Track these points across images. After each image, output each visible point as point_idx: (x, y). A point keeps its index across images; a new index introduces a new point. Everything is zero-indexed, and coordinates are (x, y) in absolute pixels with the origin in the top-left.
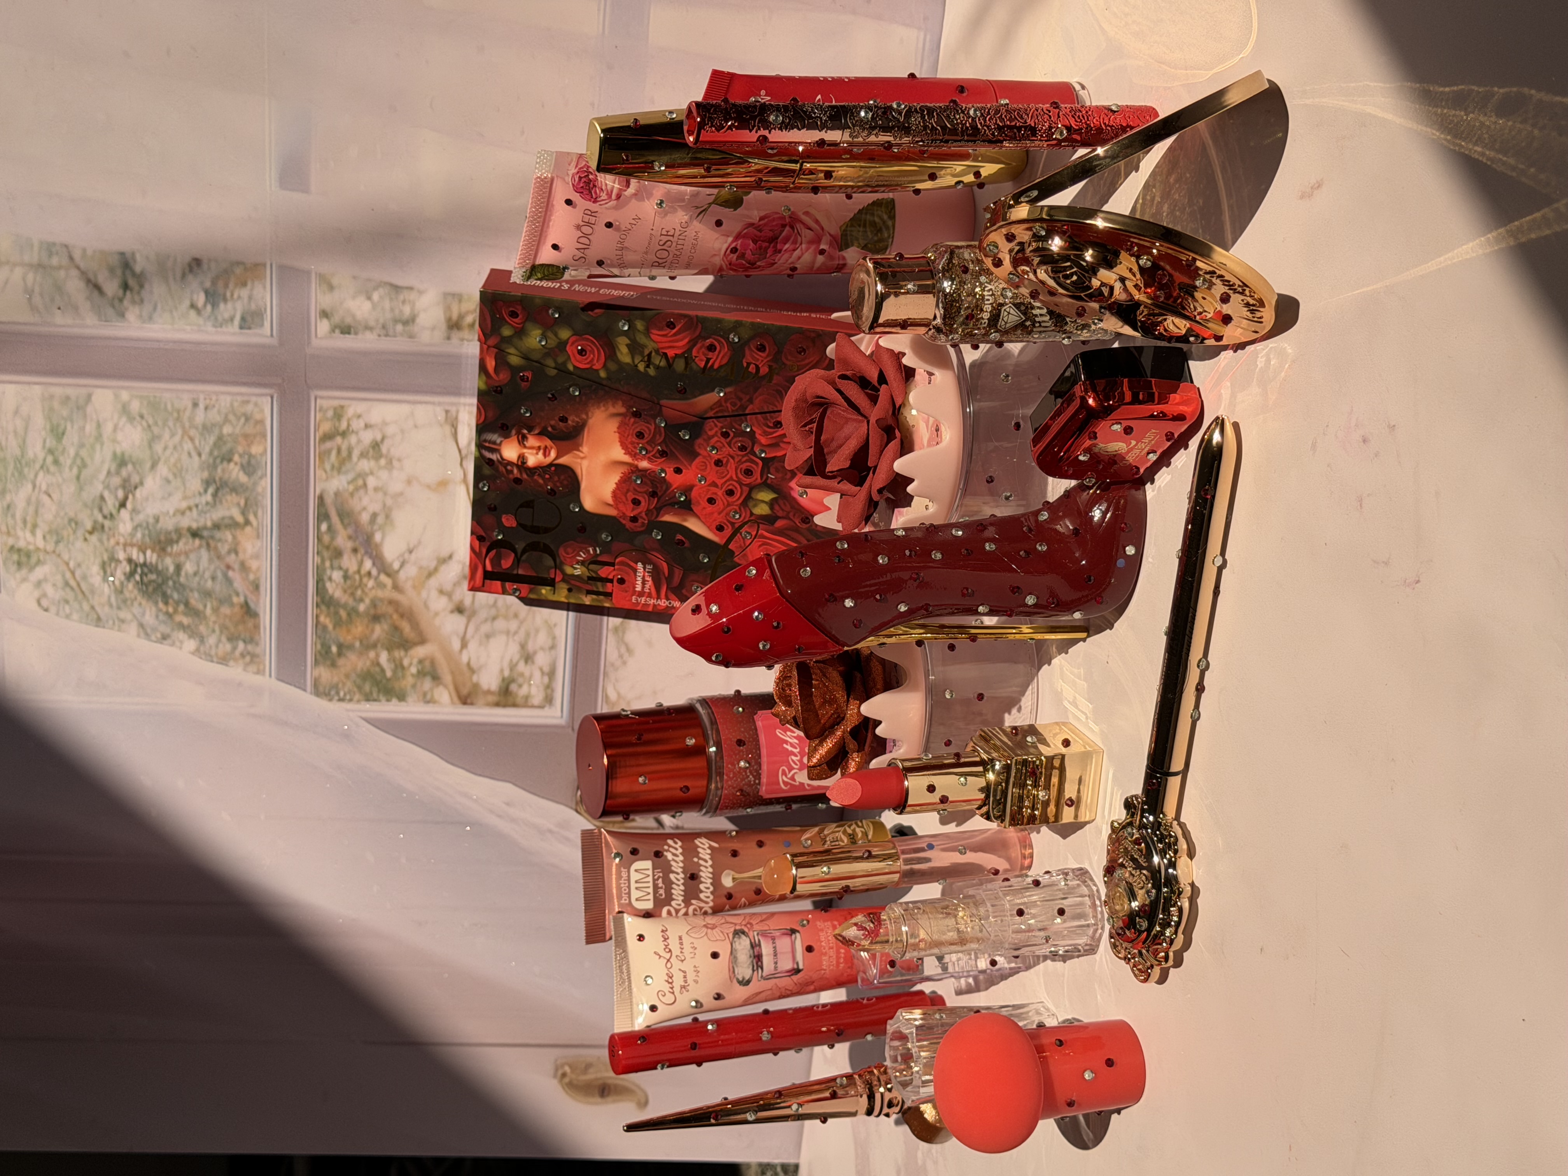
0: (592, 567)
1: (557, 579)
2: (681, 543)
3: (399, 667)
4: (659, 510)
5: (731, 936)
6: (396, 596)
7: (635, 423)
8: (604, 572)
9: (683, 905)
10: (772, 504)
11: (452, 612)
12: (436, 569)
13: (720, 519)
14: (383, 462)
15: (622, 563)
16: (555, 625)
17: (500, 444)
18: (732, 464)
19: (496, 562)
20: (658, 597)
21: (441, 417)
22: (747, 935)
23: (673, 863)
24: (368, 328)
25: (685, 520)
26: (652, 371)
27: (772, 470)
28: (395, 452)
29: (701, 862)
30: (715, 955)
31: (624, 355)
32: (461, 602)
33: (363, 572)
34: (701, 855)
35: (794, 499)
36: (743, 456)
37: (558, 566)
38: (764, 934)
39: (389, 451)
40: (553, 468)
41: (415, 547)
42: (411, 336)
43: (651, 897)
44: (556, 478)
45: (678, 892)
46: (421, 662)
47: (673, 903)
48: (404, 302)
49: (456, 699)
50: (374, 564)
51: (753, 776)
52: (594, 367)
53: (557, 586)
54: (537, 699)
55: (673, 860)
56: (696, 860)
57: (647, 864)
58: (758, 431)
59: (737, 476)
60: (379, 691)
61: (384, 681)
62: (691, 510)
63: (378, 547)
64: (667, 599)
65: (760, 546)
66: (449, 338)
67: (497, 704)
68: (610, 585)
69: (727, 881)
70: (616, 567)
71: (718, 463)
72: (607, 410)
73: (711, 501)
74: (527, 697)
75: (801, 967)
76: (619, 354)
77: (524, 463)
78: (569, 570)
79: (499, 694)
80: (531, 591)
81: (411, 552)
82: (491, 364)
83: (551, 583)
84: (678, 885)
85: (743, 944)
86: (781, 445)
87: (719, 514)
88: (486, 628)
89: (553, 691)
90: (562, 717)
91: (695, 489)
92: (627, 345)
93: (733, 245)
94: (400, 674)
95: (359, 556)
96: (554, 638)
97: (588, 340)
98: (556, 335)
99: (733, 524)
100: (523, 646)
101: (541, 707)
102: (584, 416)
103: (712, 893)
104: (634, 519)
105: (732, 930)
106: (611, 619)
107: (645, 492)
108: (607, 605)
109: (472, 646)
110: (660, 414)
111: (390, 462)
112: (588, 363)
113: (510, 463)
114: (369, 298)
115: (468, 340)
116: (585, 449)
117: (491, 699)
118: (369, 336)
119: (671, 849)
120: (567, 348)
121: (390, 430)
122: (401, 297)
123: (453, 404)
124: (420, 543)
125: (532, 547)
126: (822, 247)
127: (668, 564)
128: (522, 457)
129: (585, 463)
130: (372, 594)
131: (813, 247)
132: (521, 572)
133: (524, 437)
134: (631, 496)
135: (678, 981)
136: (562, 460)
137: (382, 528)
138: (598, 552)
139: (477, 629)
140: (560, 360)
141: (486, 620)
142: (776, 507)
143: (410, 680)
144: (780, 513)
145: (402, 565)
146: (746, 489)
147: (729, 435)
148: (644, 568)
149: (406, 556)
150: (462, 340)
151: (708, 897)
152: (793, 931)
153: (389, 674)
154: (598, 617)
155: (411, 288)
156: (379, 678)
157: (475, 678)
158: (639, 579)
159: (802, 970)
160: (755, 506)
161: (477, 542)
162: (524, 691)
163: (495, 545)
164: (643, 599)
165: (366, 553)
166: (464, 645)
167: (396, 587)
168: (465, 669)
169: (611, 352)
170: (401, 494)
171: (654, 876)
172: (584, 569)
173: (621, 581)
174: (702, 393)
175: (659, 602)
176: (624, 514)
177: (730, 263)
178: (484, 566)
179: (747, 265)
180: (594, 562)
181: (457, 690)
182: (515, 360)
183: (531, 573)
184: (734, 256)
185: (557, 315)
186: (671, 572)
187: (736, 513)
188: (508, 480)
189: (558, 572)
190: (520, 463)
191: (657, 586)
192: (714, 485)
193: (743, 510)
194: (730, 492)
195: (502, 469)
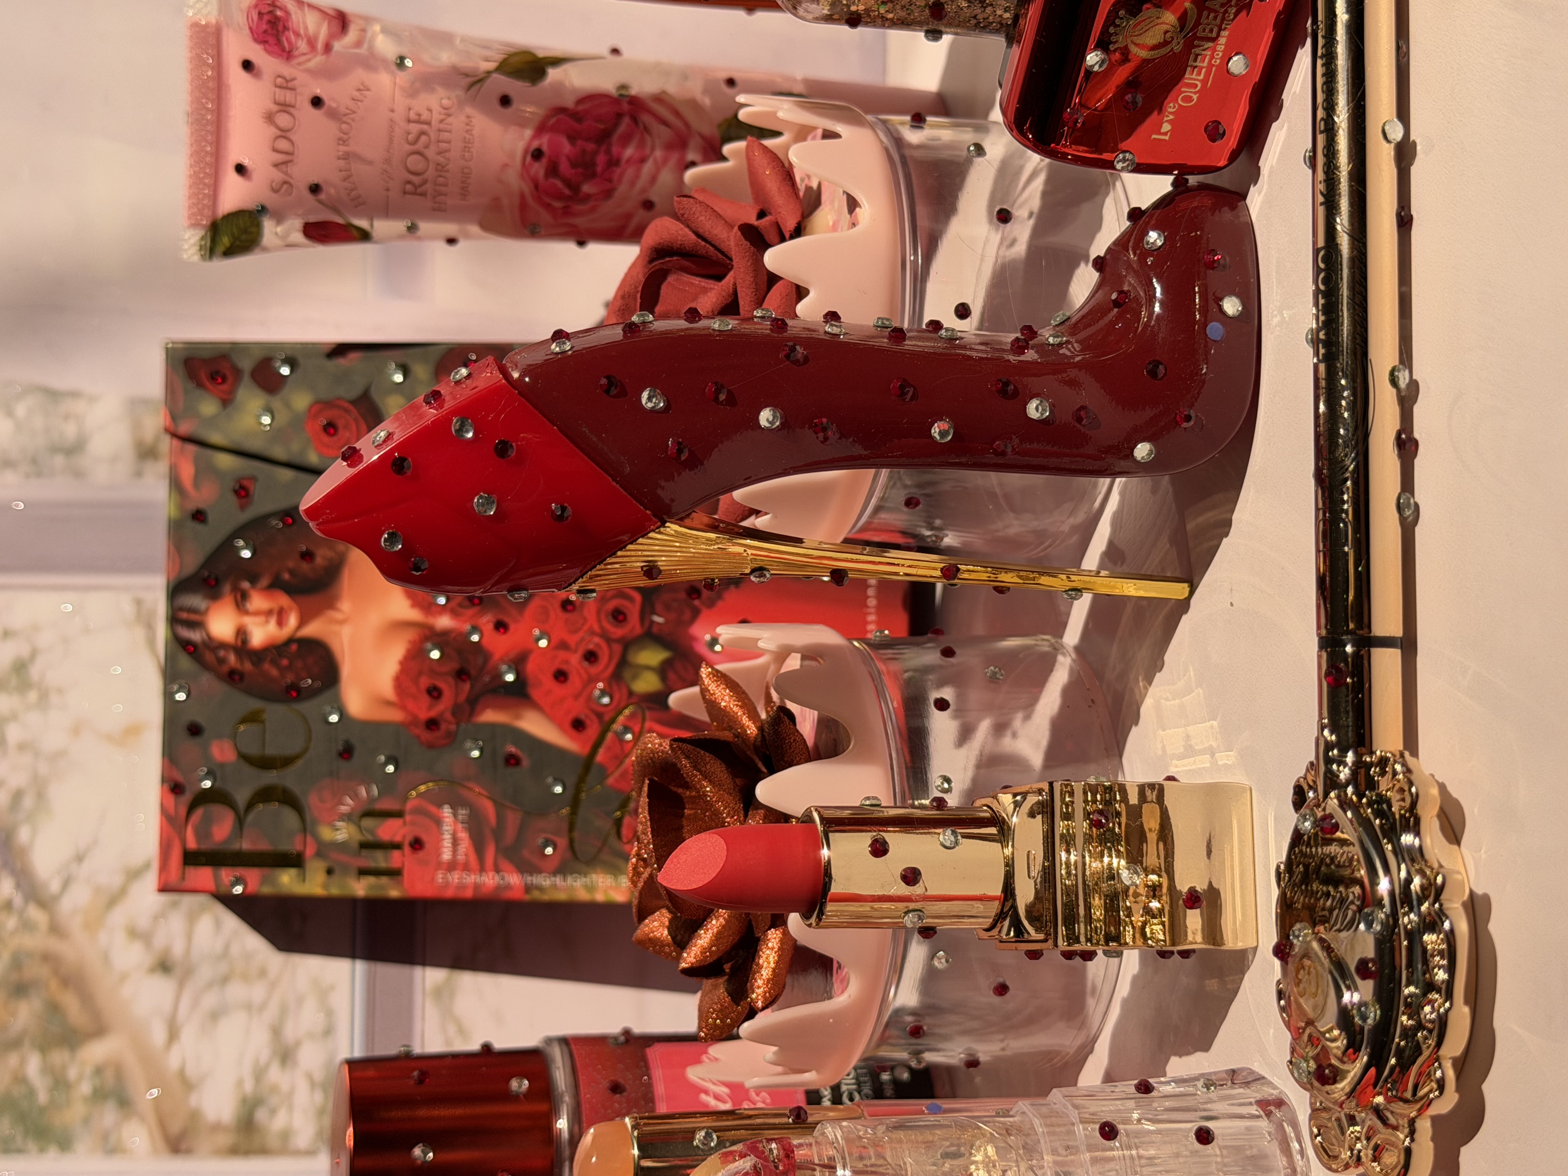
0: (368, 822)
2: (512, 761)
3: (60, 1083)
4: (473, 704)
6: (54, 945)
8: (388, 830)
10: (663, 670)
11: (151, 971)
12: (123, 890)
13: (578, 709)
14: (33, 696)
15: (418, 811)
16: (332, 988)
17: (206, 612)
18: (591, 607)
19: (203, 830)
20: (482, 869)
21: (129, 610)
24: (8, 463)
25: (518, 717)
27: (659, 607)
28: (54, 678)
32: (167, 951)
35: (701, 658)
39: (42, 675)
40: (294, 647)
41: (87, 849)
44: (299, 664)
46: (98, 1071)
48: (66, 417)
49: (160, 1144)
50: (18, 886)
53: (307, 865)
54: (305, 1139)
59: (601, 628)
60: (26, 1134)
61: (34, 1114)
62: (526, 698)
63: (23, 853)
64: (497, 870)
66: (139, 473)
67: (235, 1151)
68: (396, 854)
70: (408, 818)
71: (567, 605)
73: (561, 676)
74: (286, 1135)
77: (245, 642)
78: (326, 834)
79: (237, 1131)
80: (264, 881)
81: (80, 858)
82: (187, 472)
83: (294, 861)
87: (577, 698)
88: (210, 1000)
91: (531, 658)
93: (536, 144)
94: (62, 1097)
96: (330, 1013)
97: (338, 406)
98: (288, 405)
99: (599, 716)
100: (276, 1032)
102: (342, 547)
104: (432, 724)
106: (429, 970)
107: (447, 675)
108: (394, 893)
109: (188, 1034)
111: (44, 696)
113: (223, 645)
114: (10, 413)
116: (345, 606)
117: (225, 1140)
120: (307, 427)
121: (45, 638)
122: (62, 410)
124: (96, 842)
125: (265, 795)
126: (689, 156)
128: (242, 633)
129: (346, 632)
130: (14, 943)
131: (675, 157)
132: (246, 845)
133: (244, 596)
134: (425, 682)
136: (312, 630)
139: (195, 1003)
140: (296, 446)
141: (210, 985)
142: (672, 676)
143: (79, 1109)
144: (678, 685)
145: (66, 883)
146: (617, 648)
148: (455, 815)
149: (73, 867)
153: (42, 1097)
155: (77, 394)
156: (24, 1105)
157: (193, 1100)
160: (635, 677)
162: (280, 1121)
163: (203, 798)
166: (173, 1035)
167: (56, 929)
168: (176, 1082)
170: (63, 753)
172: (353, 829)
173: (417, 844)
177: (536, 186)
178: (183, 841)
179: (567, 192)
180: (369, 814)
181: (162, 1125)
182: (225, 461)
183: (264, 846)
184: (539, 169)
185: (285, 371)
186: (500, 818)
187: (603, 693)
188: (220, 677)
189: (309, 839)
190: (239, 643)
191: (478, 846)
192: (563, 646)
193: (615, 688)
194: (591, 657)
195: (209, 657)
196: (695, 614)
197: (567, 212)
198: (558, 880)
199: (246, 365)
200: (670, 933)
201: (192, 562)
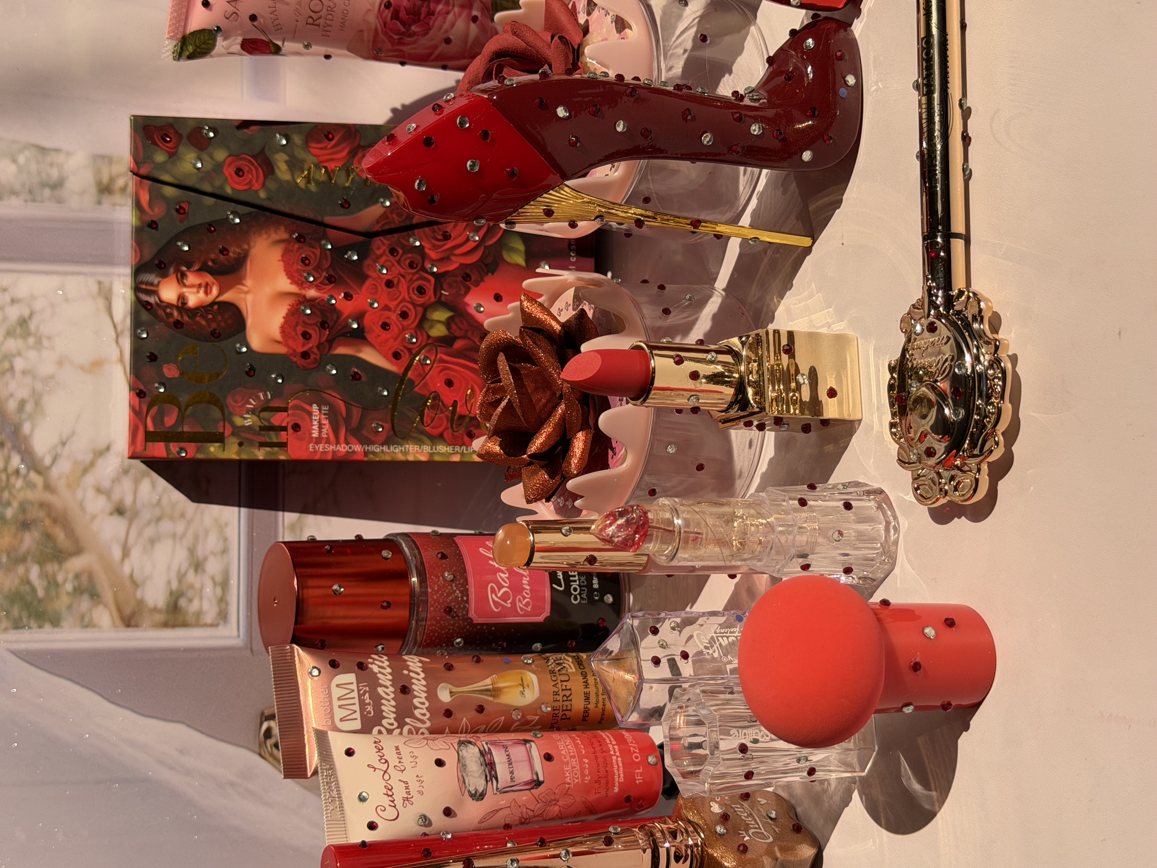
0: (264, 415)
1: (227, 433)
2: (356, 377)
3: (53, 584)
4: (331, 342)
5: (456, 747)
6: (47, 497)
7: (299, 248)
8: (278, 419)
9: (396, 725)
10: (448, 324)
11: (111, 514)
12: (92, 464)
13: (396, 346)
14: (31, 340)
15: (296, 407)
16: (226, 525)
17: (158, 285)
18: (403, 285)
19: (158, 420)
20: (337, 443)
21: (94, 288)
22: (474, 744)
23: (379, 675)
24: (14, 193)
25: (360, 351)
26: (313, 187)
27: (445, 286)
28: (45, 329)
29: (412, 674)
30: (440, 763)
31: (283, 171)
32: (121, 501)
33: (10, 470)
34: (410, 668)
35: (471, 316)
36: (414, 274)
37: (226, 418)
38: (494, 743)
39: (38, 328)
40: (216, 307)
41: (68, 439)
42: (60, 201)
43: (357, 715)
44: (219, 318)
45: (389, 708)
46: (77, 576)
47: (384, 722)
48: (51, 165)
49: (118, 621)
50: (23, 461)
51: (461, 592)
52: (253, 188)
53: (226, 441)
54: (209, 618)
55: (380, 672)
56: (405, 672)
57: (351, 677)
58: (427, 245)
59: (410, 297)
60: (30, 615)
61: (35, 603)
62: (365, 338)
63: (26, 439)
64: (347, 443)
65: (441, 371)
66: (99, 203)
67: (166, 625)
68: (283, 433)
69: (444, 696)
70: (289, 412)
71: (389, 284)
72: (269, 236)
73: (385, 326)
74: (199, 614)
75: (541, 779)
76: (277, 171)
77: (184, 304)
78: (238, 421)
79: (167, 611)
80: (198, 450)
81: (64, 444)
82: (145, 198)
83: (219, 438)
84: (389, 701)
85: (471, 753)
86: (453, 258)
87: (395, 339)
88: (149, 532)
89: (227, 604)
90: (239, 636)
91: (367, 315)
92: (286, 162)
93: (386, 1)
94: (54, 593)
95: (6, 450)
96: (226, 540)
97: (245, 159)
98: (212, 157)
99: (410, 350)
100: (192, 551)
101: (214, 625)
102: (246, 247)
103: (428, 709)
104: (305, 355)
105: (458, 740)
106: (287, 514)
107: (315, 324)
108: (282, 457)
109: (135, 553)
110: (325, 237)
111: (39, 341)
112: (247, 184)
113: (170, 305)
114: (14, 161)
115: (121, 205)
116: (249, 282)
117: (159, 618)
118: (15, 201)
119: (376, 662)
120: (224, 171)
121: (39, 305)
122: (48, 159)
123: (106, 274)
124: (73, 433)
125: (198, 398)
126: (475, 13)
127: (345, 402)
128: (182, 298)
129: (249, 298)
130: (21, 496)
131: (465, 12)
132: (186, 429)
133: (183, 275)
134: (300, 329)
135: (399, 793)
136: (227, 297)
137: (31, 417)
138: (269, 397)
139: (140, 534)
140: (218, 183)
141: (149, 523)
142: (454, 327)
143: (65, 600)
144: (458, 333)
145: (54, 460)
146: (420, 310)
147: (398, 253)
148: (320, 410)
149: (59, 449)
150: (114, 205)
151: (424, 715)
152: (526, 741)
153: (41, 593)
154: (273, 513)
155: (57, 150)
156: (29, 598)
157: (139, 594)
158: (315, 423)
159: (543, 782)
160: (431, 327)
161: (137, 399)
162: (195, 606)
163: (157, 399)
164: (321, 446)
165: (14, 447)
167: (48, 487)
168: (127, 583)
169: (269, 168)
170: (52, 377)
171: (359, 691)
172: (255, 418)
173: (296, 428)
174: (367, 206)
175: (338, 448)
176: (294, 350)
177: (385, 24)
178: (146, 426)
179: (403, 29)
180: (265, 409)
181: (119, 610)
182: (169, 191)
183: (198, 429)
184: (388, 14)
185: (211, 135)
186: (349, 411)
187: (412, 337)
188: (168, 325)
189: (227, 424)
190: (180, 305)
191: (335, 429)
192: (386, 308)
193: (419, 333)
194: (404, 315)
195: (160, 312)
196: (468, 290)
197: (400, 42)
198: (385, 448)
199: (185, 132)
200: (501, 448)
201: (149, 254)
